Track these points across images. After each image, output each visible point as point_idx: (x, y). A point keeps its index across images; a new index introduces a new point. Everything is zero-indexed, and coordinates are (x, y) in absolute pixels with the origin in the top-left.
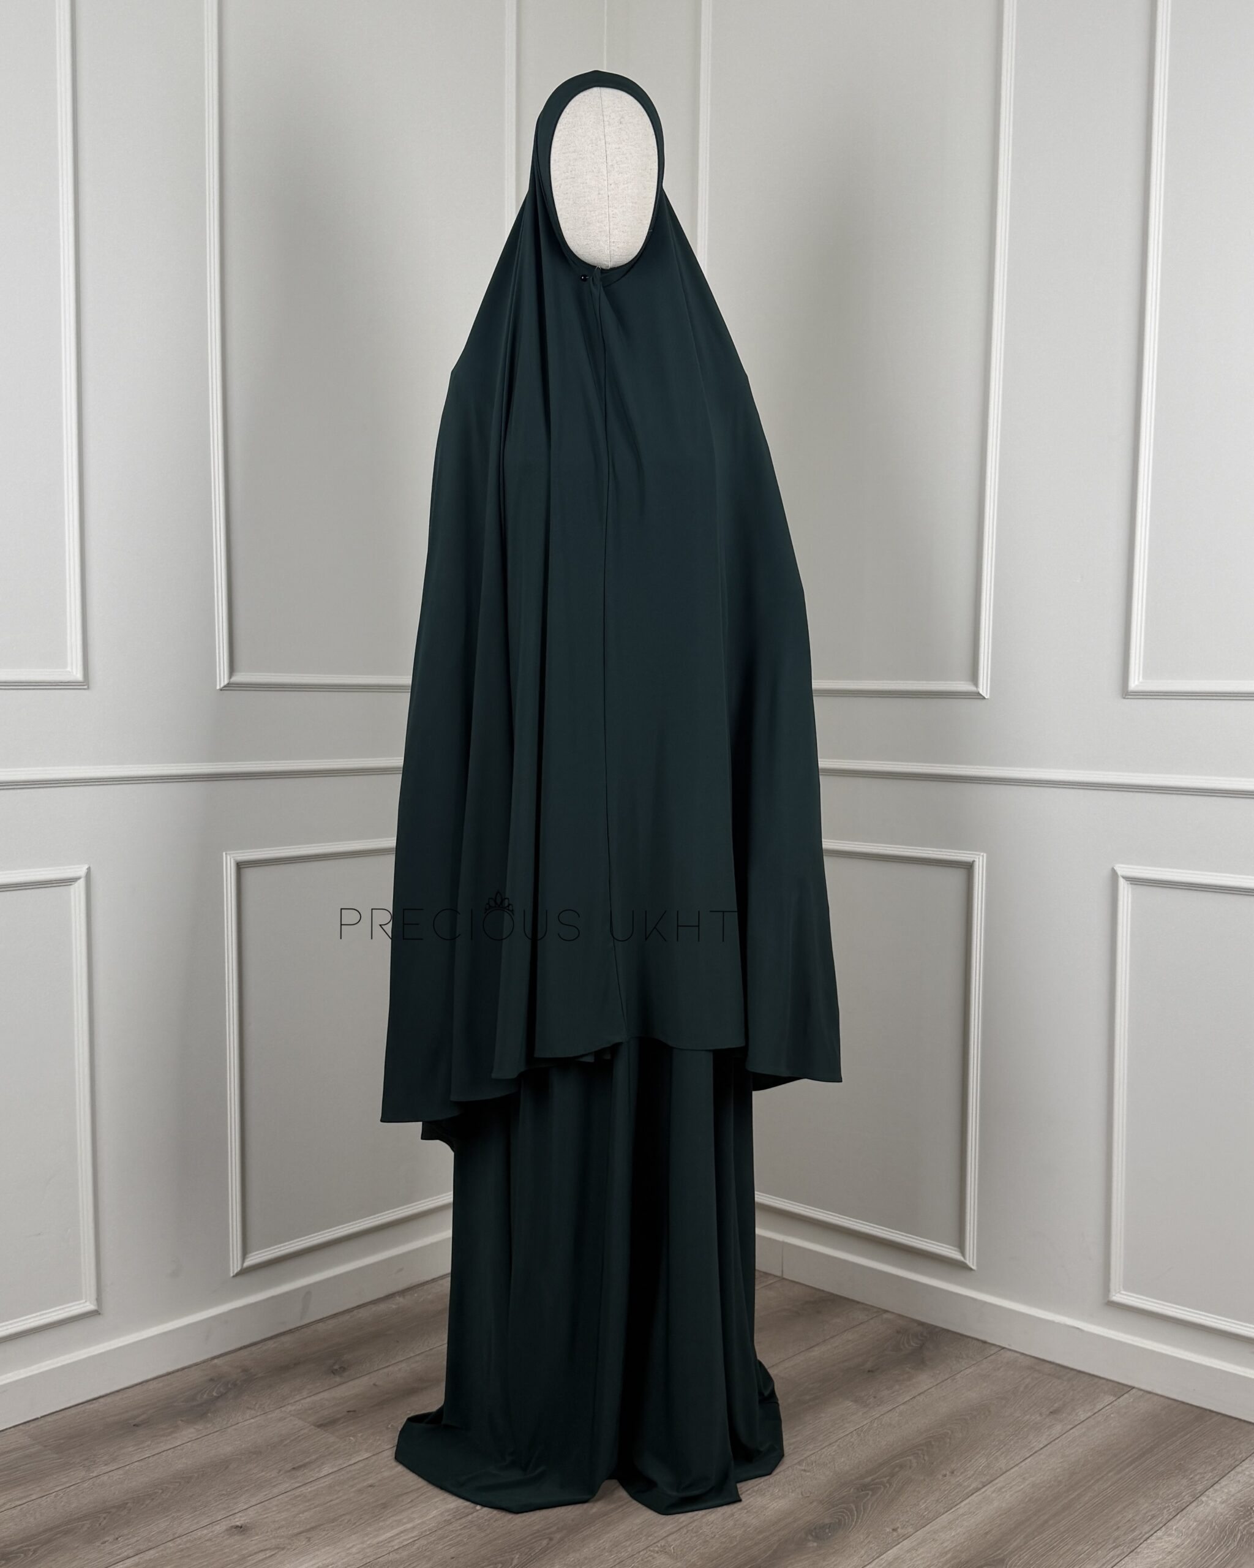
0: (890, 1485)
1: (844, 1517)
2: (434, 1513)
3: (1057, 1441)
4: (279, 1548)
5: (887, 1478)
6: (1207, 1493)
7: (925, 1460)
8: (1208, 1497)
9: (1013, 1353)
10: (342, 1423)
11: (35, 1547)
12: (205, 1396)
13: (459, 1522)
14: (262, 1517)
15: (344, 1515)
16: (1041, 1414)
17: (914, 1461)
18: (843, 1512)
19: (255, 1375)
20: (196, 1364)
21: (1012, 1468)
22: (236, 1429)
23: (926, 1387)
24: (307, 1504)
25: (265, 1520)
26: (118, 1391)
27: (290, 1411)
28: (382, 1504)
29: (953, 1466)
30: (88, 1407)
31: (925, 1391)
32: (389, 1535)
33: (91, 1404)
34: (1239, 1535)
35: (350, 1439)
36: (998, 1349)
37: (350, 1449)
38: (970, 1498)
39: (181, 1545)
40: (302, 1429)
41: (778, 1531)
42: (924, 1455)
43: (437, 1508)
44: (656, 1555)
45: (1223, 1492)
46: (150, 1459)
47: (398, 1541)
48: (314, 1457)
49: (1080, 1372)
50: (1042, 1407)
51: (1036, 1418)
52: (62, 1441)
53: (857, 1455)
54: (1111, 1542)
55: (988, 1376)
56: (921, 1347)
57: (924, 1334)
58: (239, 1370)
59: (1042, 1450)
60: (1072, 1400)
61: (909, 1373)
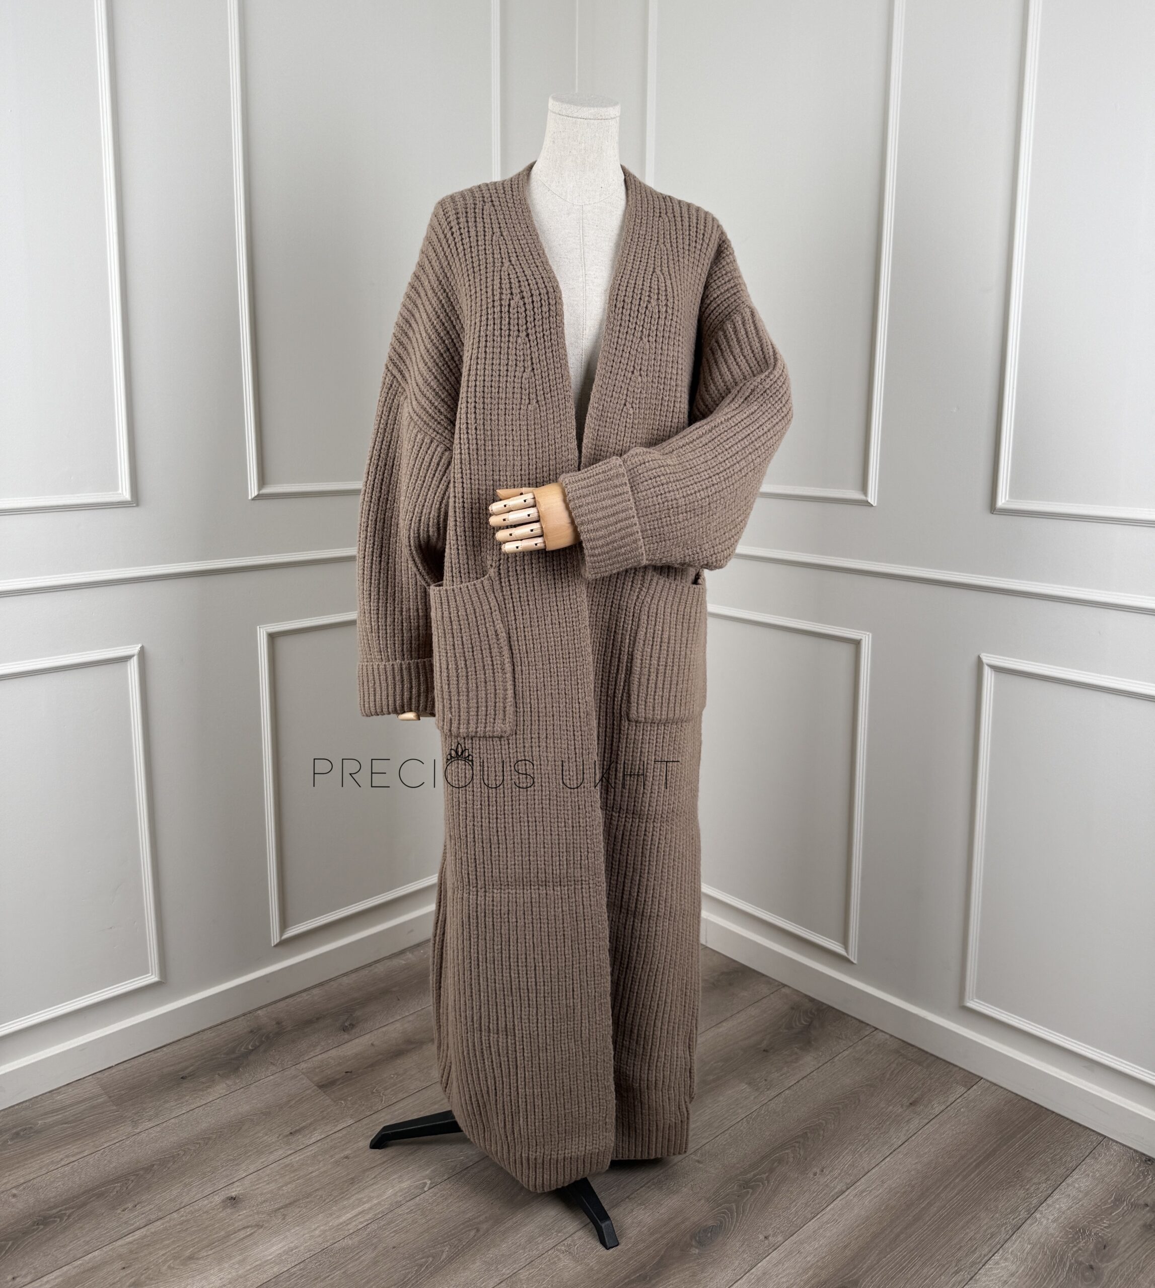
0: (768, 1182)
1: (724, 1217)
2: (390, 1192)
3: (913, 1138)
4: (257, 1225)
5: (767, 1175)
6: (1040, 1208)
7: (800, 1155)
8: (1042, 1214)
9: (883, 1034)
10: (339, 1085)
11: (68, 1212)
12: (242, 1049)
13: (409, 1203)
14: (254, 1188)
15: (318, 1190)
16: (902, 1106)
17: (791, 1155)
18: (723, 1213)
19: (285, 1029)
20: (244, 1015)
21: (873, 1168)
22: (256, 1086)
23: (809, 1071)
24: (292, 1175)
25: (256, 1192)
26: (179, 1040)
27: (303, 1069)
28: (352, 1179)
29: (823, 1163)
30: (153, 1055)
31: (809, 1074)
32: (349, 1216)
34: (1068, 1264)
35: (341, 1103)
36: (874, 1029)
37: (338, 1114)
38: (835, 1203)
39: (182, 1216)
40: (306, 1090)
41: (667, 1233)
42: (800, 1149)
43: (393, 1187)
44: (561, 1256)
45: (1055, 1208)
46: (185, 1115)
47: (354, 1223)
48: (309, 1121)
49: (938, 1058)
50: (904, 1097)
51: (898, 1110)
52: (123, 1092)
53: (744, 1146)
54: (954, 1265)
55: (862, 1059)
56: (809, 1025)
57: (813, 1011)
58: (274, 1023)
59: (900, 1148)
60: (930, 1090)
61: (796, 1053)
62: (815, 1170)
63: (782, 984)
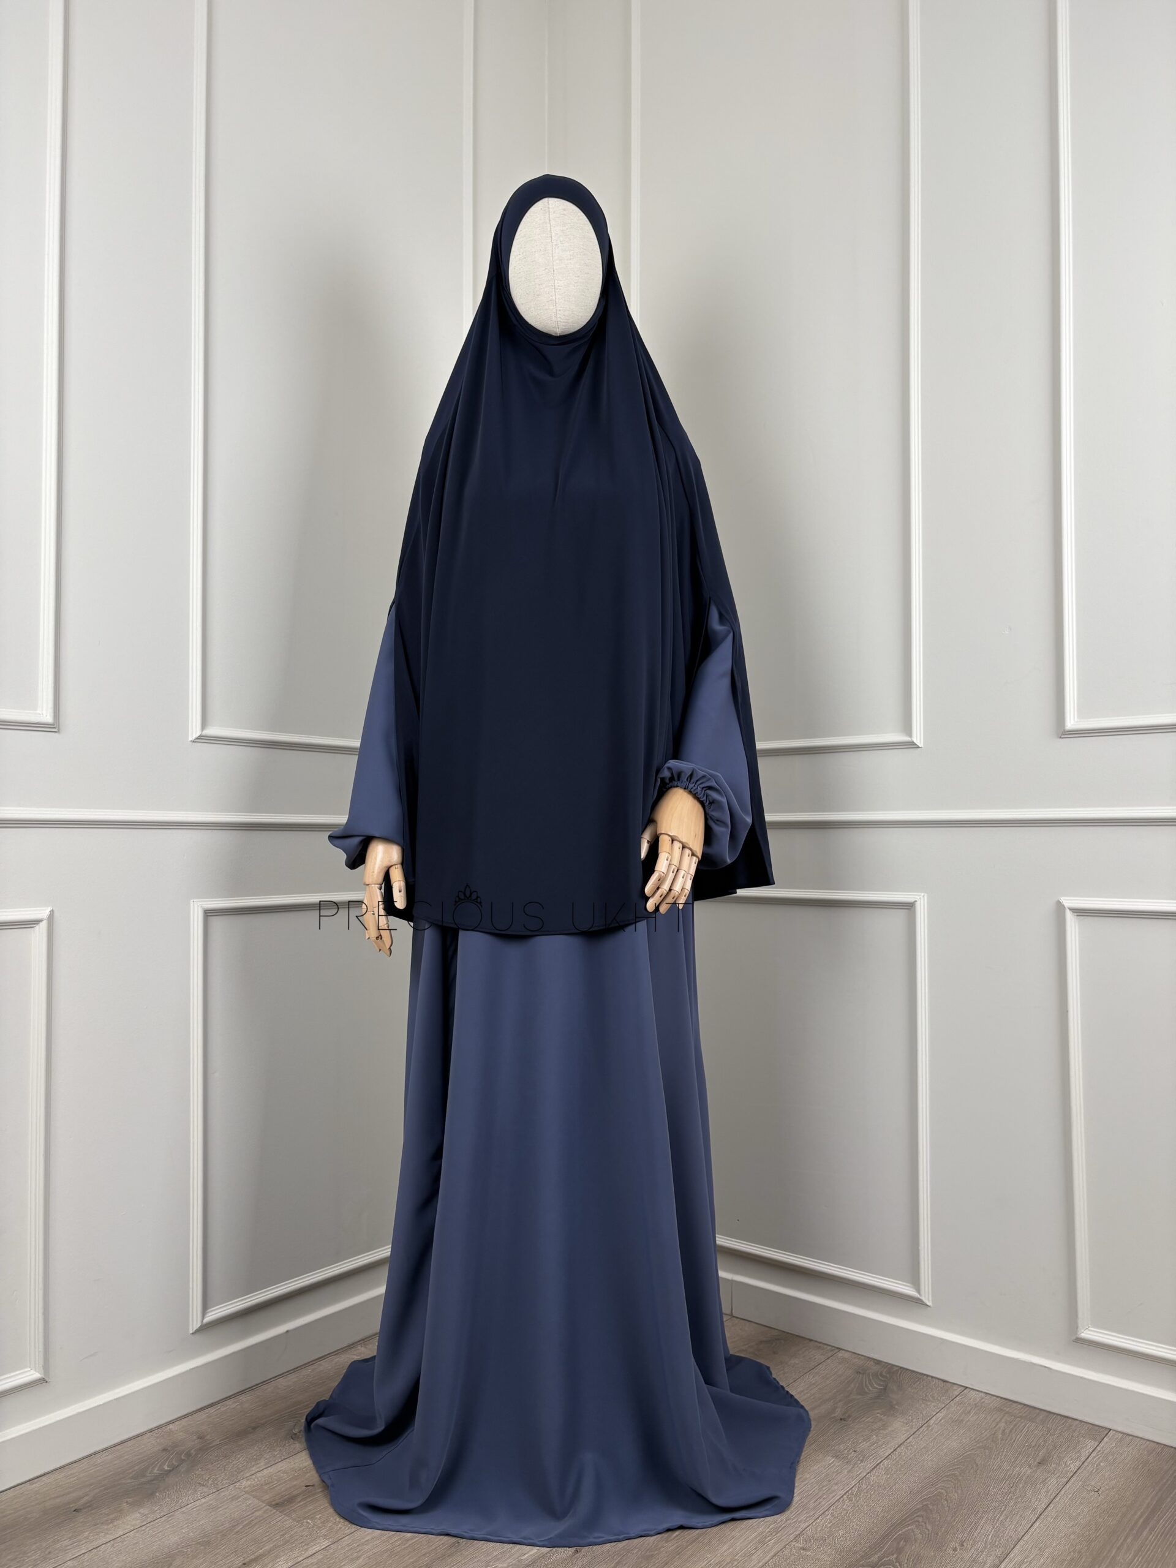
0: (900, 1564)
3: (1057, 1499)
5: (895, 1556)
7: (928, 1530)
9: (977, 1393)
10: (300, 1502)
12: (155, 1471)
16: (1030, 1466)
17: (917, 1531)
19: (210, 1443)
20: (151, 1431)
21: (1023, 1536)
22: (184, 1513)
23: (903, 1438)
26: (63, 1467)
27: (244, 1488)
29: (960, 1536)
30: (30, 1487)
31: (904, 1442)
33: (30, 1484)
35: (308, 1523)
36: (963, 1388)
37: (306, 1536)
40: (255, 1511)
42: (925, 1523)
46: (87, 1554)
48: (266, 1548)
49: (1049, 1412)
50: (1028, 1457)
51: (1027, 1471)
53: (855, 1526)
55: (962, 1420)
56: (885, 1389)
57: (884, 1374)
58: (195, 1437)
59: (1046, 1510)
60: (1055, 1447)
61: (881, 1420)
62: (953, 1544)
63: (838, 1348)
